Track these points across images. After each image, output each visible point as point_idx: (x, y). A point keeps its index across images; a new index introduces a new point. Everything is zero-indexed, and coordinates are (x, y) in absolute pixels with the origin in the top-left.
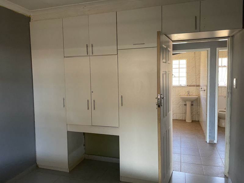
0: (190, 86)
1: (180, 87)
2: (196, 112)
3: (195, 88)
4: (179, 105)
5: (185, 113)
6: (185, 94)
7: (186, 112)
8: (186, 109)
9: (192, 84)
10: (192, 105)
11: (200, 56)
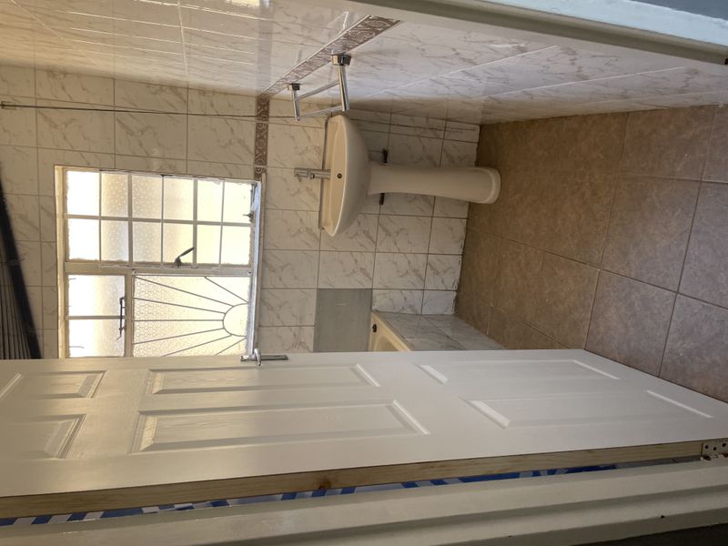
0: (261, 157)
1: (263, 219)
2: (430, 134)
3: (274, 129)
4: (382, 234)
5: (431, 201)
6: (314, 196)
7: (424, 197)
8: (406, 195)
9: (247, 148)
10: (385, 153)
11: (35, 69)
